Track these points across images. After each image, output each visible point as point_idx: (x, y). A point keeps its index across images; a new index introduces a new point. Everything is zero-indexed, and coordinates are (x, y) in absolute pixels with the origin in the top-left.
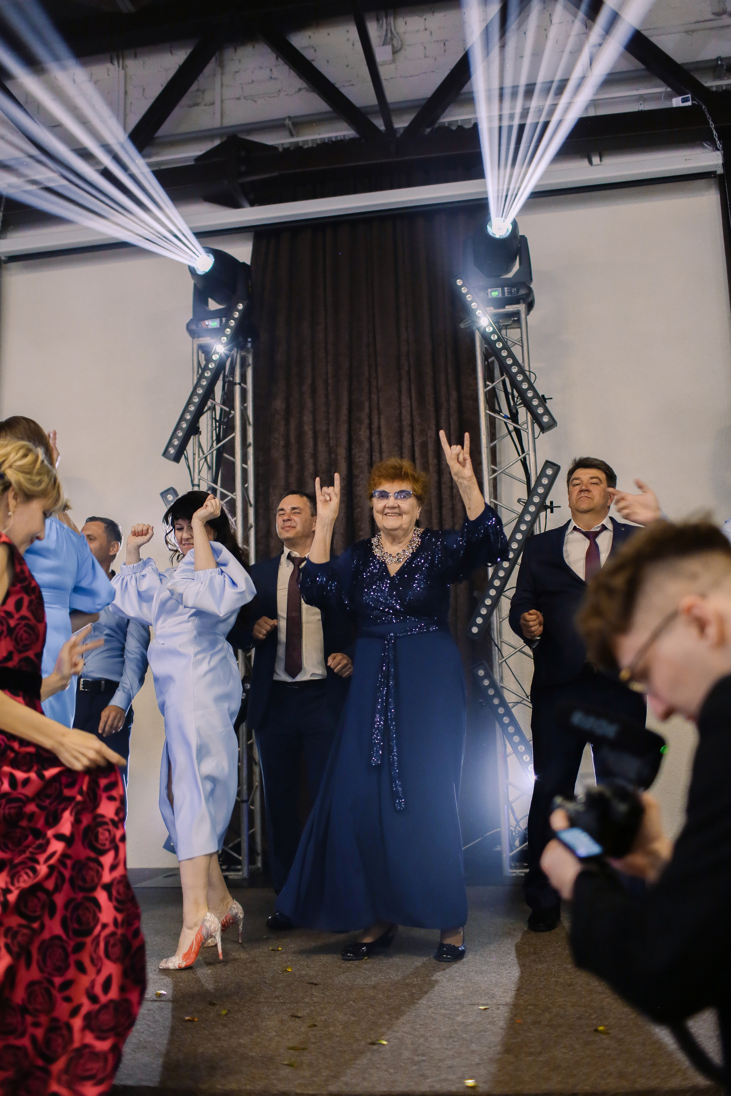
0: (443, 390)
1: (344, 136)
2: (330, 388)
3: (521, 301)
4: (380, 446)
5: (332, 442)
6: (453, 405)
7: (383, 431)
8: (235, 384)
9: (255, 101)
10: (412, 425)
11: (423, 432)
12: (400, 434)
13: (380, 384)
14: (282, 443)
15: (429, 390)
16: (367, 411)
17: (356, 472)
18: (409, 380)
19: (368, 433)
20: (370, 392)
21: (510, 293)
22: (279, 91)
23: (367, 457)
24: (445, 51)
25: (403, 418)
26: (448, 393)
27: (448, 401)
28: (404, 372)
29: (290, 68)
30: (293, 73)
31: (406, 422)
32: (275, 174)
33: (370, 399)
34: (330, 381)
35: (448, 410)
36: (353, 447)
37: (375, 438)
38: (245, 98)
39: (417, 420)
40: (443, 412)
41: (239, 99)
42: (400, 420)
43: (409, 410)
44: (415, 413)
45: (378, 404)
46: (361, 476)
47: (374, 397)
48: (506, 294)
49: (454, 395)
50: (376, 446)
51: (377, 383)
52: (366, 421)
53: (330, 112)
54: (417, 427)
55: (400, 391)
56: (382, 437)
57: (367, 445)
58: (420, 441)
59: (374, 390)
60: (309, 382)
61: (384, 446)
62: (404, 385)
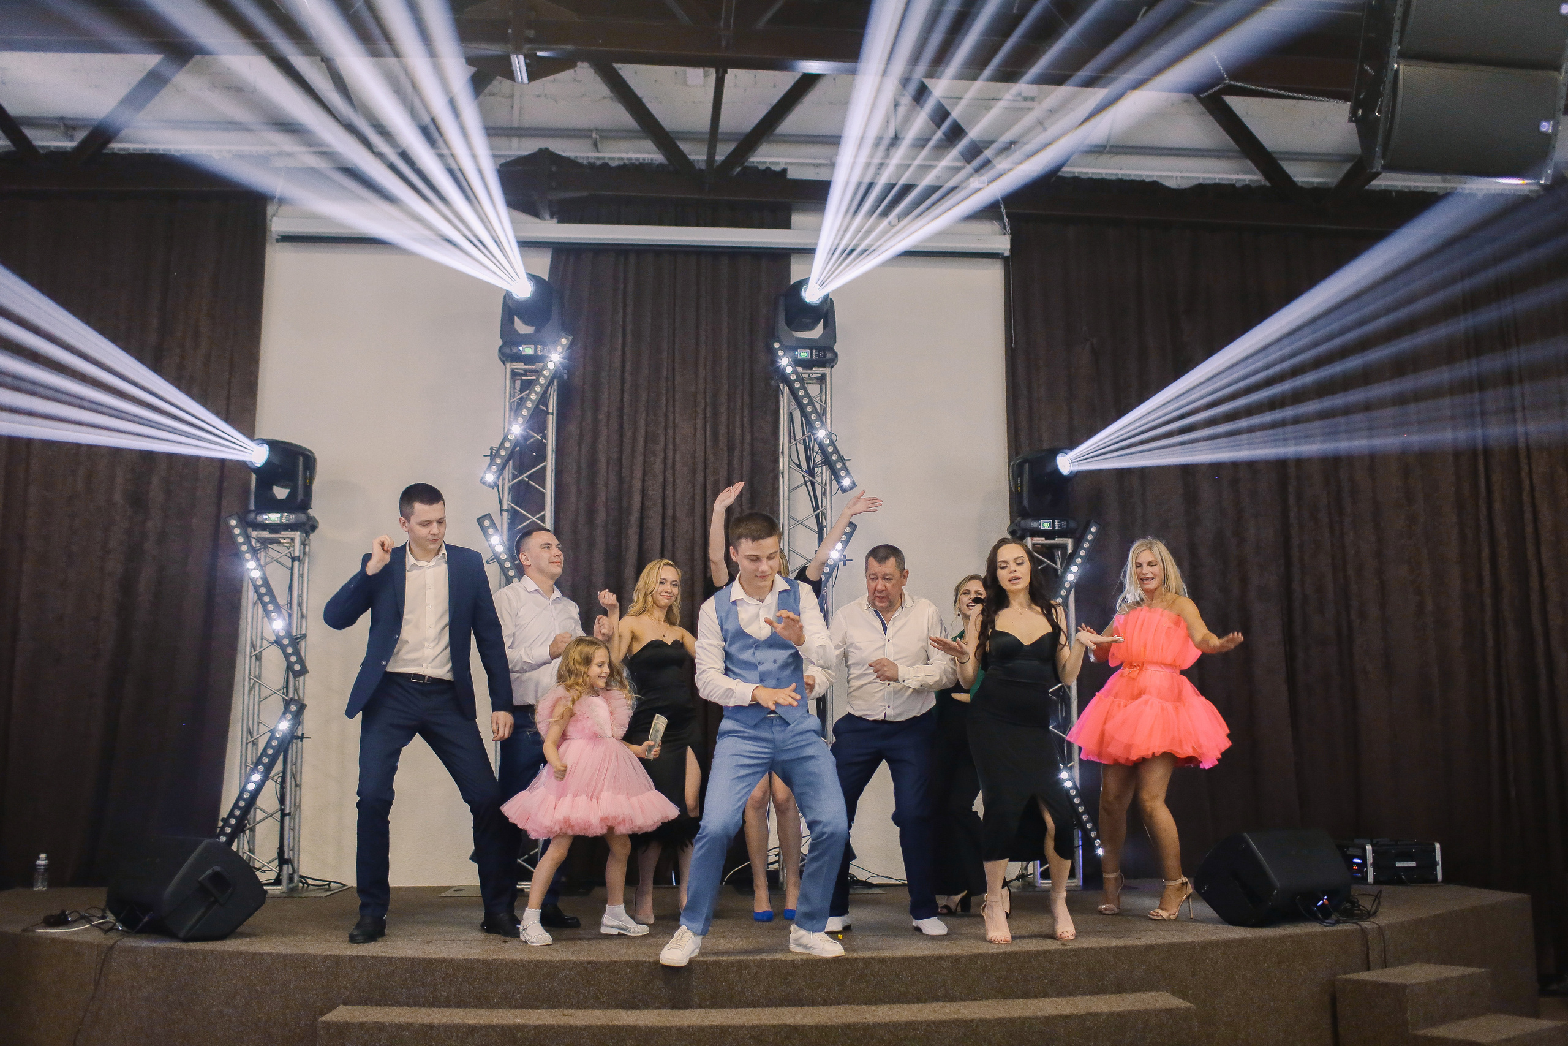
0: (738, 431)
1: (652, 159)
2: (625, 417)
3: (827, 365)
4: (674, 481)
5: (626, 472)
6: (747, 448)
7: (678, 465)
8: (549, 413)
9: (557, 102)
10: (705, 463)
11: (716, 471)
12: (694, 471)
13: (677, 420)
14: (575, 468)
15: (723, 430)
16: (662, 443)
17: (648, 504)
18: (705, 417)
19: (662, 467)
20: (666, 427)
21: (818, 355)
22: (583, 95)
23: (660, 491)
24: (755, 83)
25: (697, 455)
26: (743, 435)
27: (742, 443)
28: (700, 410)
29: (596, 73)
30: (598, 79)
31: (700, 458)
32: (585, 194)
33: (666, 435)
34: (626, 410)
35: (742, 451)
36: (646, 478)
37: (669, 472)
38: (545, 96)
39: (711, 458)
40: (737, 453)
41: (539, 96)
42: (694, 457)
43: (703, 448)
44: (708, 451)
45: (674, 439)
46: (654, 509)
47: (670, 432)
48: (814, 358)
49: (748, 437)
50: (670, 480)
51: (674, 418)
52: (662, 455)
53: (637, 131)
54: (711, 468)
55: (695, 429)
56: (676, 472)
57: (661, 479)
58: (712, 479)
59: (671, 424)
60: (606, 409)
61: (678, 481)
62: (699, 421)
